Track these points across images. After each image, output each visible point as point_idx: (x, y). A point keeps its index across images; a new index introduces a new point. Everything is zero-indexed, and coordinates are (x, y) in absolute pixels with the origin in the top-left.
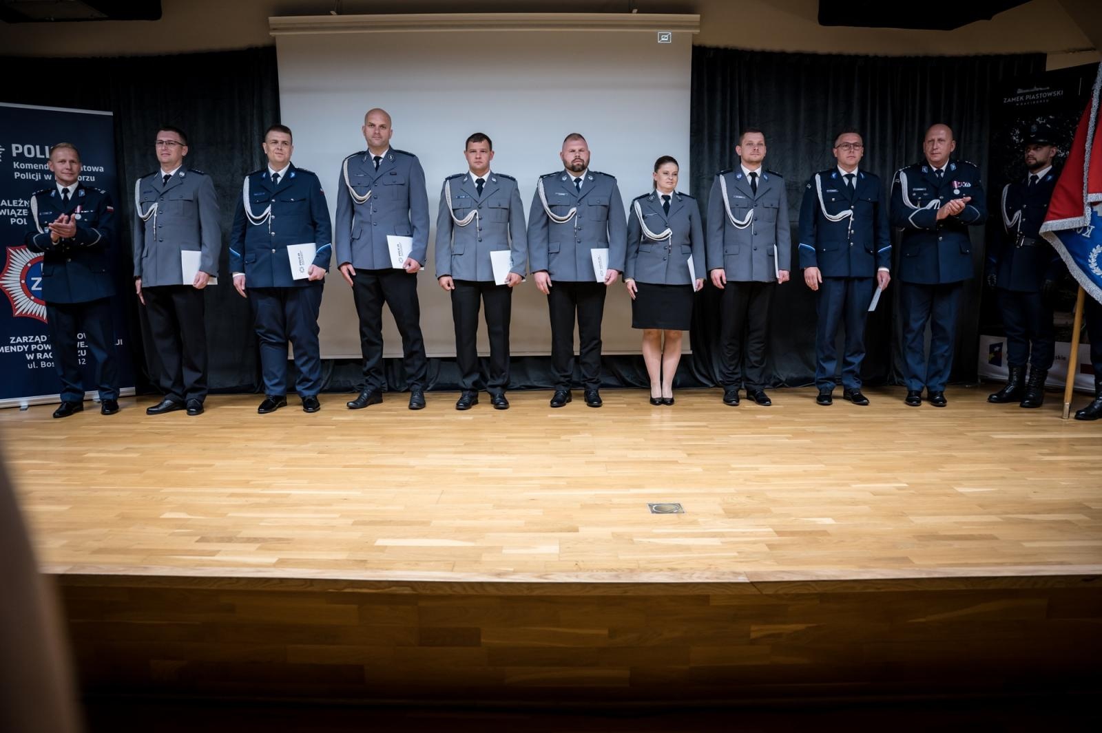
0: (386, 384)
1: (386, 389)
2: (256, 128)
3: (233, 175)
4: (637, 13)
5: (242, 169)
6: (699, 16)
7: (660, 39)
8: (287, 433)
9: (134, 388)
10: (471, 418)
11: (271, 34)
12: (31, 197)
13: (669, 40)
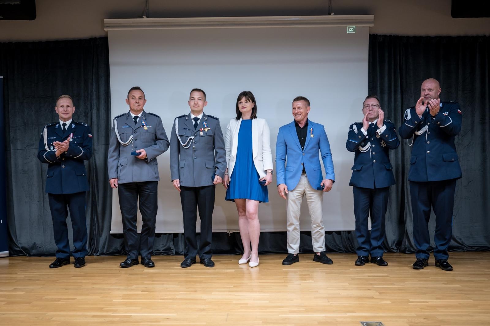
0: (174, 250)
1: (174, 253)
2: (94, 87)
3: (79, 117)
4: (334, 15)
5: (85, 113)
6: (373, 16)
7: (349, 30)
8: (117, 280)
9: (8, 252)
10: (233, 271)
11: (106, 29)
12: (44, 128)
13: (354, 31)
